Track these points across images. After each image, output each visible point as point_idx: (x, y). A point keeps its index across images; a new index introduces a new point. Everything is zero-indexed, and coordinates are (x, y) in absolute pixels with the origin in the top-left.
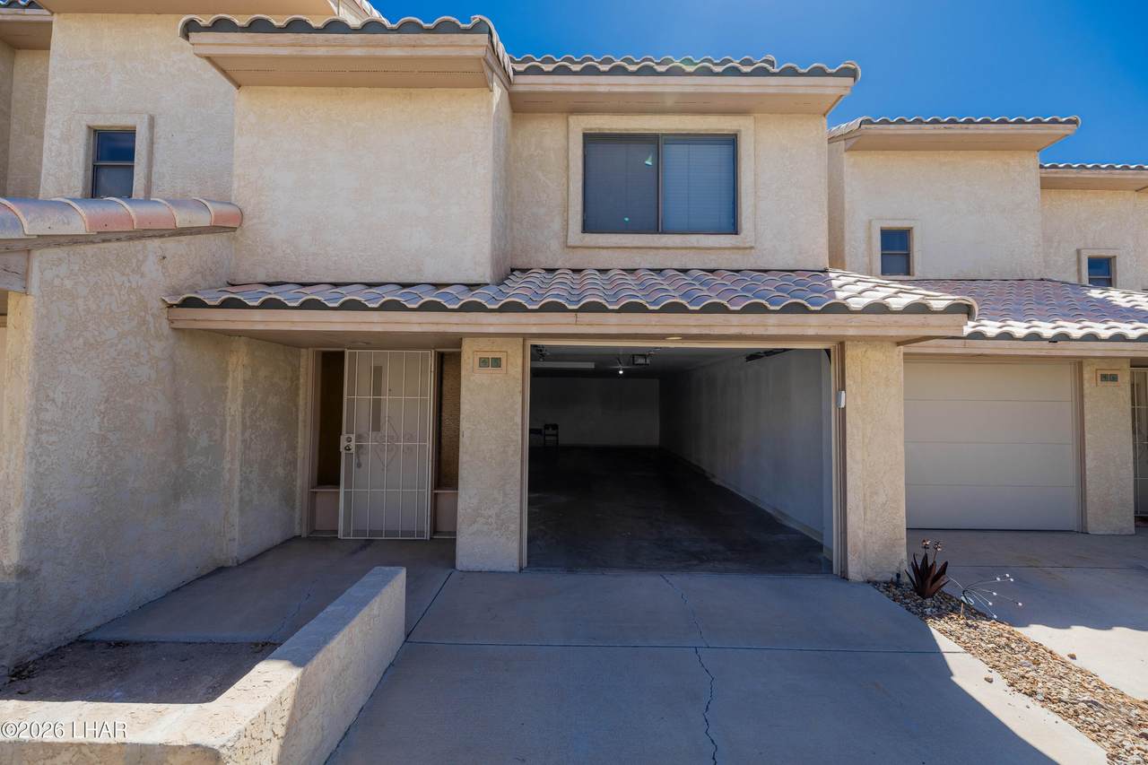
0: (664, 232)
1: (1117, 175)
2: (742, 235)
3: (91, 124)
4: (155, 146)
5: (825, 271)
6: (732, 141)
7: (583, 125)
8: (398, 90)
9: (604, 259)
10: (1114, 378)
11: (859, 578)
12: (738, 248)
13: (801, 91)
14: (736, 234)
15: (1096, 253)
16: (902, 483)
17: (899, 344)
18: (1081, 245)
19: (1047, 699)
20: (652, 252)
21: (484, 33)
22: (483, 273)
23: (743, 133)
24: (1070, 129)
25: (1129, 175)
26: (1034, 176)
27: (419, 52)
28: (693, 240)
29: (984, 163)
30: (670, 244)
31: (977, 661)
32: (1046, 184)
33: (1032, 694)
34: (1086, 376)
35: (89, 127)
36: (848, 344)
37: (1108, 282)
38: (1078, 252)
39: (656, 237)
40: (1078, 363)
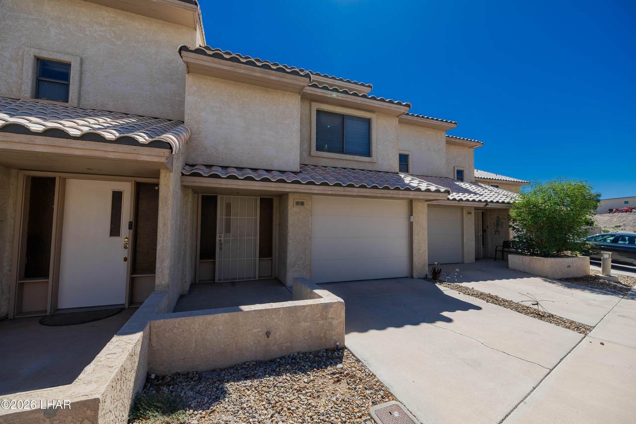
0: (346, 153)
1: (465, 142)
2: (373, 158)
3: (37, 55)
4: (84, 75)
5: (398, 173)
6: (368, 122)
7: (317, 107)
8: (262, 88)
9: (323, 162)
10: (470, 213)
11: (417, 277)
12: (371, 162)
13: (393, 109)
14: (370, 157)
15: (459, 169)
16: (427, 246)
17: (426, 201)
18: (455, 165)
19: (472, 295)
20: (342, 161)
21: (308, 77)
22: (297, 168)
23: (373, 119)
24: (454, 126)
25: (468, 143)
26: (444, 140)
27: (284, 80)
28: (357, 158)
29: (430, 133)
30: (348, 158)
31: (455, 291)
32: (448, 143)
33: (469, 295)
34: (464, 212)
35: (35, 56)
36: (413, 201)
37: (462, 180)
38: (454, 167)
39: (344, 155)
40: (462, 208)
